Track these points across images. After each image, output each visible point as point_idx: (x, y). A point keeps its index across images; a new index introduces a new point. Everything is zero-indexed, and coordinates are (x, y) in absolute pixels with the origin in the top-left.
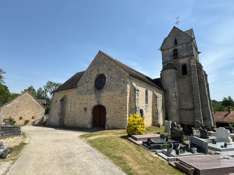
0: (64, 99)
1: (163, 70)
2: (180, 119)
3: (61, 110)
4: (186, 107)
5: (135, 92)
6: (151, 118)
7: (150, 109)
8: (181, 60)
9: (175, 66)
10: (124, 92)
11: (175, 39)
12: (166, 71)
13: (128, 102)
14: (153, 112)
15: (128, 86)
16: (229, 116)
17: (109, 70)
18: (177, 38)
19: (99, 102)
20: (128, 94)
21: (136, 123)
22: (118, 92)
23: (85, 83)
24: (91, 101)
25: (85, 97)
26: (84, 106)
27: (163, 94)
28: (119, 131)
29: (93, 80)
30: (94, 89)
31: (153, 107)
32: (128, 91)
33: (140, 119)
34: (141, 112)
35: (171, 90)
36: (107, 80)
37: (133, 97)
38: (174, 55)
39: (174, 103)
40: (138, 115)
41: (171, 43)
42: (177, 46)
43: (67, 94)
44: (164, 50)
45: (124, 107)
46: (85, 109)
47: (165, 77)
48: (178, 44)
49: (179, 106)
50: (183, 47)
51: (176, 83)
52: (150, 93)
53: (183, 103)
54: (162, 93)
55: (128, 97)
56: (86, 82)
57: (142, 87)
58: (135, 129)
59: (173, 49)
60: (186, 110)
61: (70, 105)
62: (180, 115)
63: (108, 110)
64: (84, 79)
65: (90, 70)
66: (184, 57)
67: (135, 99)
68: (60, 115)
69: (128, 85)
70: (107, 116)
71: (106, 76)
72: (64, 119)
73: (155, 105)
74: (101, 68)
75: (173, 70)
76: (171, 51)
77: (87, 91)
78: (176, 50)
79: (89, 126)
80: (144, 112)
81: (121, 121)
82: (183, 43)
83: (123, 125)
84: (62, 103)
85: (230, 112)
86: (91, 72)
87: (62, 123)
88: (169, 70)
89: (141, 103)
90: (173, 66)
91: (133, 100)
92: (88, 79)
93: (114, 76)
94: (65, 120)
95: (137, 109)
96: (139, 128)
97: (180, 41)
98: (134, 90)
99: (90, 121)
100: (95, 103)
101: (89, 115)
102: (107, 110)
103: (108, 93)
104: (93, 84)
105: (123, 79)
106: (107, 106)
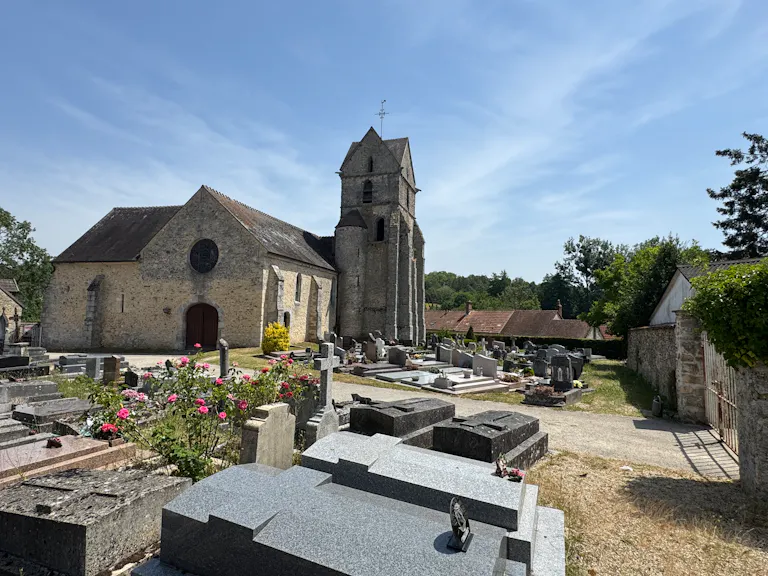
0: (99, 285)
1: (339, 225)
2: (362, 329)
3: (94, 312)
4: (374, 305)
5: (277, 284)
6: (304, 327)
7: (304, 310)
8: (377, 208)
9: (364, 218)
10: (256, 282)
11: (371, 158)
12: (345, 228)
13: (263, 301)
14: (309, 315)
15: (265, 273)
16: (464, 320)
17: (226, 234)
18: (374, 157)
19: (201, 297)
20: (265, 288)
21: (276, 335)
22: (246, 282)
23: (164, 253)
24: (184, 295)
25: (166, 285)
26: (162, 304)
27: (333, 279)
28: (247, 350)
29: (187, 250)
30: (189, 271)
31: (309, 306)
32: (265, 281)
33: (284, 329)
34: (286, 316)
35: (350, 271)
36: (221, 255)
37: (272, 293)
38: (365, 193)
39: (354, 297)
40: (281, 323)
41: (361, 165)
42: (373, 175)
43: (107, 272)
44: (346, 178)
45: (255, 309)
46: (167, 311)
47: (341, 242)
48: (376, 171)
49: (364, 302)
50: (383, 182)
51: (361, 255)
52: (306, 280)
53: (371, 297)
54: (332, 276)
55: (264, 292)
56: (168, 252)
57: (291, 270)
58: (276, 344)
59: (364, 179)
60: (374, 310)
61: (119, 299)
62: (363, 320)
63: (222, 313)
64: (160, 243)
65: (178, 224)
66: (381, 204)
67: (276, 296)
68: (90, 323)
69: (265, 271)
70: (221, 325)
71: (219, 246)
72: (102, 331)
73: (313, 302)
74: (205, 226)
75: (359, 229)
76: (360, 182)
77: (172, 272)
78: (368, 184)
79: (179, 345)
80: (292, 317)
81: (249, 333)
82: (383, 171)
83: (254, 341)
84: (96, 296)
85: (467, 313)
86: (180, 229)
87: (97, 342)
88: (351, 229)
89: (286, 302)
90: (361, 218)
91: (273, 296)
92: (171, 246)
93: (237, 250)
94: (107, 335)
95: (280, 314)
96: (281, 342)
97: (379, 166)
98: (276, 281)
99: (180, 336)
100: (192, 300)
101: (178, 322)
102: (220, 315)
103: (225, 281)
104: (186, 258)
105: (255, 259)
106: (221, 305)
